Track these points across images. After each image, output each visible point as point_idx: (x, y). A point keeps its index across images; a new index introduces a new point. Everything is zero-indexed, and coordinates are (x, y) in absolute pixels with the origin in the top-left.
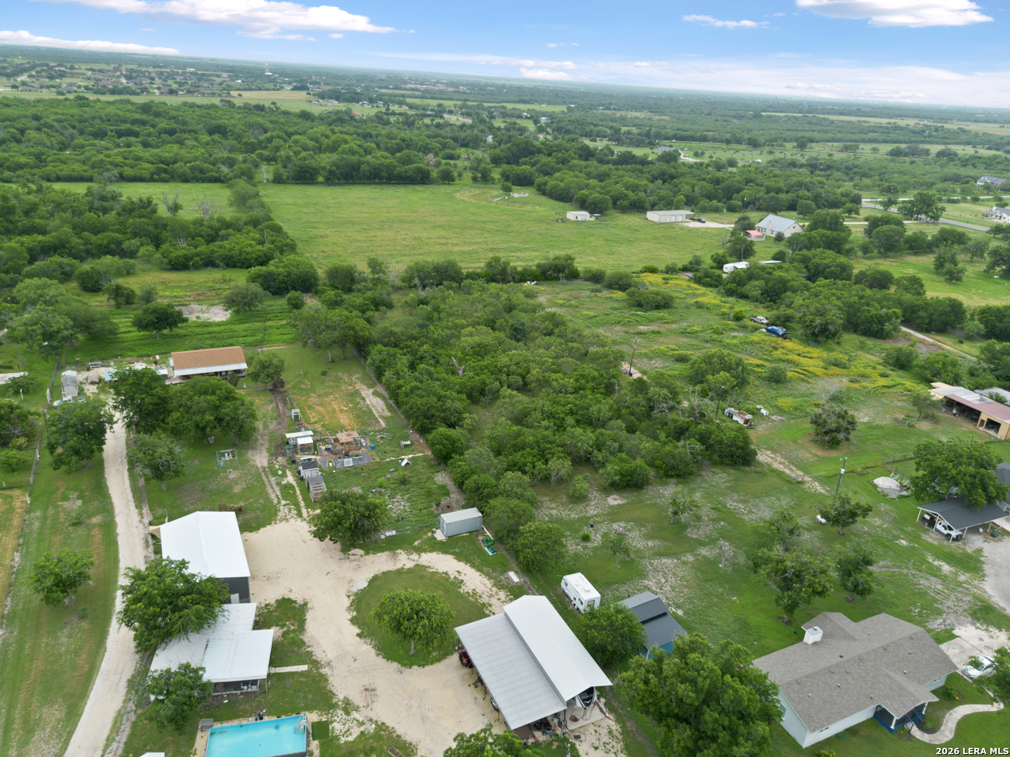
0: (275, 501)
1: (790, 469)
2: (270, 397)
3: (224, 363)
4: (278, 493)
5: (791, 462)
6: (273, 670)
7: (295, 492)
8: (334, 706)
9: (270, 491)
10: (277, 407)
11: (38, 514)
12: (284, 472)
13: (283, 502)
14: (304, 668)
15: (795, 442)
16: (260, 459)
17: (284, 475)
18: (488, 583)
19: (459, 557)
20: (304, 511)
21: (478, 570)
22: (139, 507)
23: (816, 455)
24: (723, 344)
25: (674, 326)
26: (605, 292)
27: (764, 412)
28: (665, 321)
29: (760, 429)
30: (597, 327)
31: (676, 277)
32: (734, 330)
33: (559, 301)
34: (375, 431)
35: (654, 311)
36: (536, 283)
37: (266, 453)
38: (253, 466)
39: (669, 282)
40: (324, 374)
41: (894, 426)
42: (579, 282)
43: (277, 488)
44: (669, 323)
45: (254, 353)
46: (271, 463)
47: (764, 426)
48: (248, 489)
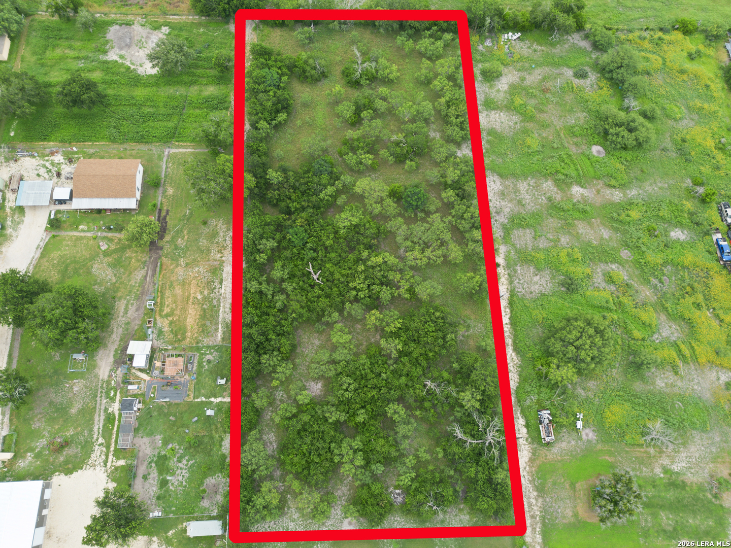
0: (95, 437)
2: (145, 257)
3: (116, 196)
4: (101, 427)
5: (543, 518)
7: (113, 429)
9: (96, 418)
10: (146, 277)
12: (115, 395)
13: (101, 440)
15: (573, 486)
16: (105, 366)
17: (113, 400)
20: (111, 457)
23: (576, 515)
24: (643, 261)
25: (617, 196)
26: (588, 81)
27: (579, 424)
28: (613, 182)
29: (555, 450)
30: (525, 176)
31: (711, 52)
32: (680, 225)
33: (518, 101)
34: (208, 347)
35: (617, 153)
36: (519, 38)
37: (111, 359)
38: (97, 376)
39: (689, 66)
40: (205, 223)
41: (701, 488)
42: (576, 39)
43: (102, 418)
44: (614, 187)
45: (160, 158)
46: (110, 376)
47: (564, 445)
48: (82, 411)
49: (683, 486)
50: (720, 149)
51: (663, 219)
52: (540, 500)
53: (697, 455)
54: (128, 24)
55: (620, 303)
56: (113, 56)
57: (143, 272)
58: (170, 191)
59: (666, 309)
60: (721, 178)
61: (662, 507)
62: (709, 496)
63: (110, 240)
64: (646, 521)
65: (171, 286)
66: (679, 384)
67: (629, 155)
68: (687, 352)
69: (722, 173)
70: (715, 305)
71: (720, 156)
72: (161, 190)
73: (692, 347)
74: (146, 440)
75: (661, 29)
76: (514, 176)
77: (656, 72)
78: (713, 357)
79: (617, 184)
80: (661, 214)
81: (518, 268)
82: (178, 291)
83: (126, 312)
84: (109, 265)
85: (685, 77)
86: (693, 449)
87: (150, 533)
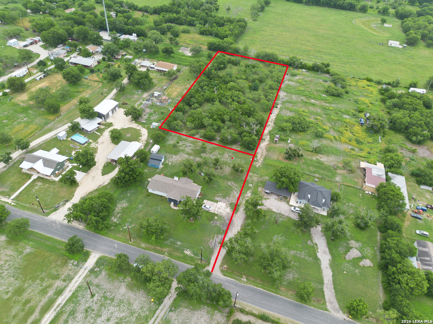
1: (261, 157)
2: (168, 81)
3: (167, 68)
5: (266, 156)
6: (95, 132)
7: (141, 105)
8: (95, 141)
9: (138, 102)
11: (99, 89)
13: (136, 106)
14: (99, 134)
16: (145, 95)
17: (144, 101)
18: (146, 139)
19: (149, 133)
21: (148, 136)
22: (114, 96)
23: (278, 159)
24: (330, 117)
25: (327, 105)
26: (327, 83)
27: (289, 141)
28: (326, 101)
29: (278, 145)
30: (295, 94)
31: (376, 86)
32: (348, 115)
33: (300, 81)
34: (176, 100)
35: (331, 96)
36: (306, 71)
37: (148, 95)
38: (142, 96)
39: (367, 87)
40: (188, 80)
41: (330, 166)
42: (327, 75)
43: (139, 103)
44: (327, 103)
45: (182, 68)
46: (146, 97)
47: (281, 145)
48: (134, 101)
49: (323, 164)
50: (371, 103)
51: (342, 112)
52: (266, 153)
53: (331, 160)
54: (188, 48)
55: (317, 123)
56: (180, 51)
57: (166, 84)
58: (182, 73)
59: (334, 129)
60: (369, 109)
61: (311, 166)
62: (332, 168)
63: (160, 77)
64: (304, 167)
65: (173, 88)
66: (332, 144)
67: (335, 98)
68: (337, 138)
69: (369, 108)
70: (353, 131)
71: (370, 105)
72: (179, 73)
73: (340, 138)
74: (149, 109)
75: (359, 79)
76: (291, 93)
77: (353, 86)
78: (347, 141)
79: (328, 102)
80: (341, 111)
81: (284, 110)
82: (174, 89)
83: (157, 88)
84: (157, 81)
85: (364, 89)
86: (330, 158)
87: (140, 124)
